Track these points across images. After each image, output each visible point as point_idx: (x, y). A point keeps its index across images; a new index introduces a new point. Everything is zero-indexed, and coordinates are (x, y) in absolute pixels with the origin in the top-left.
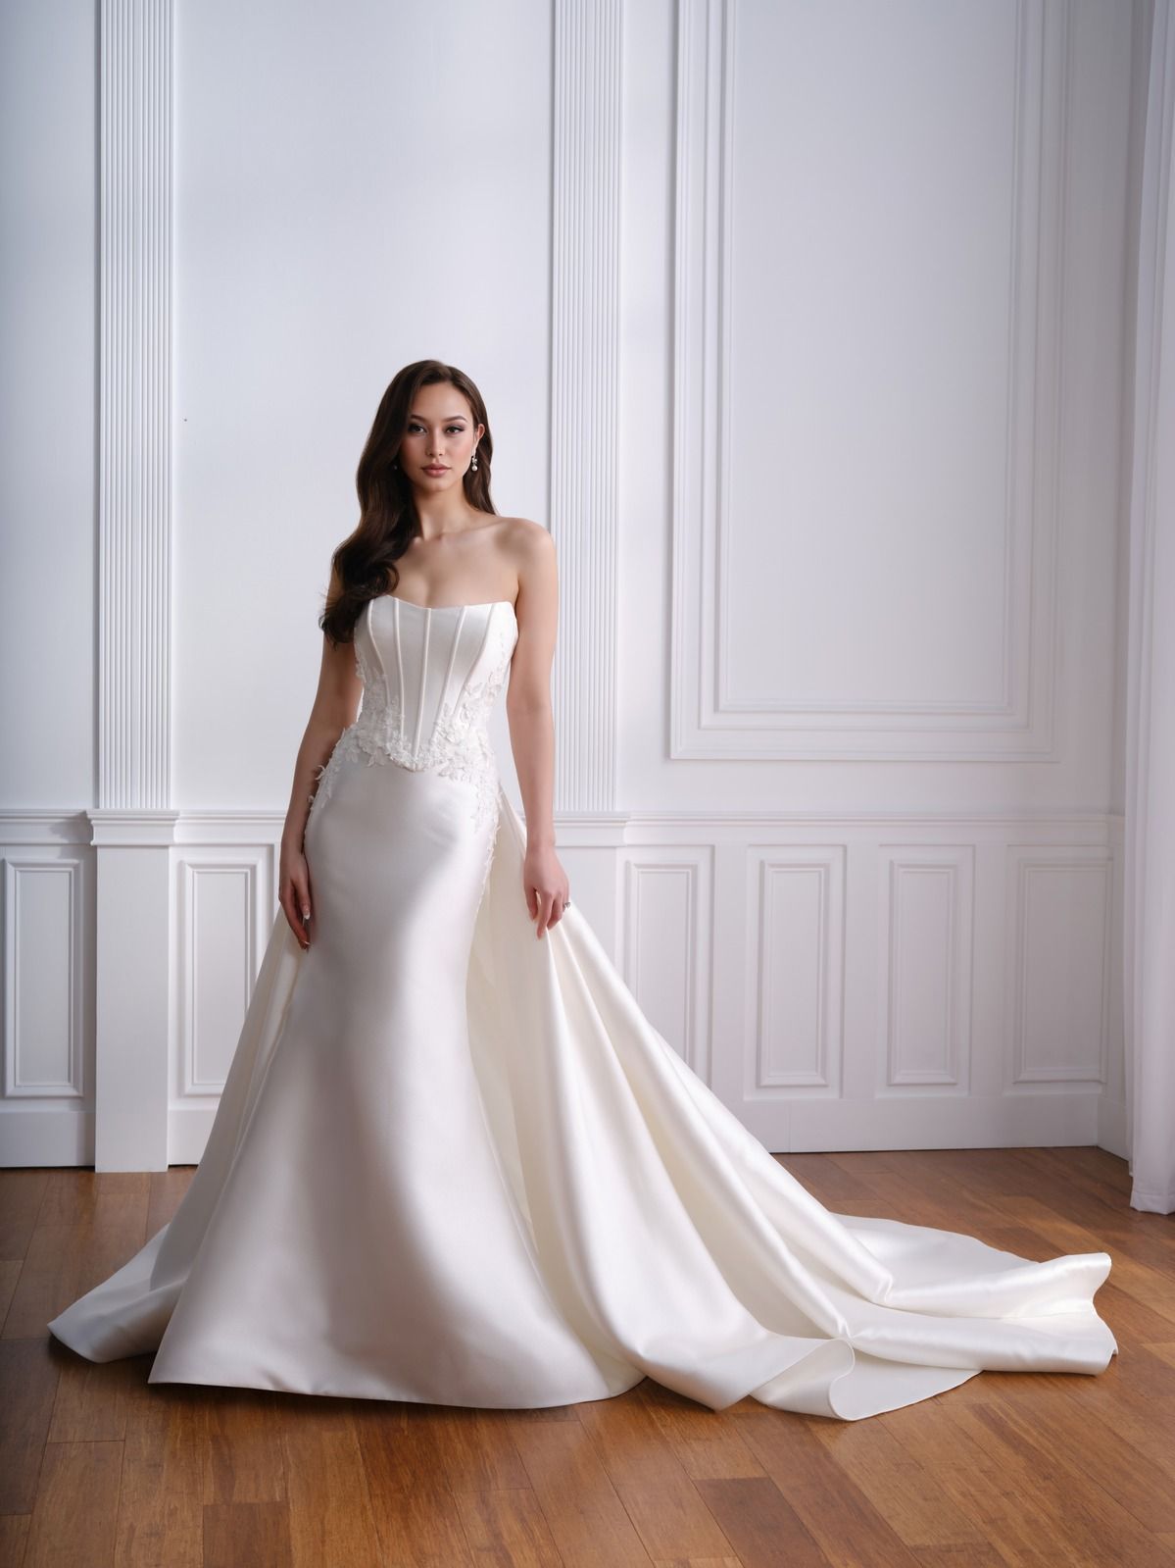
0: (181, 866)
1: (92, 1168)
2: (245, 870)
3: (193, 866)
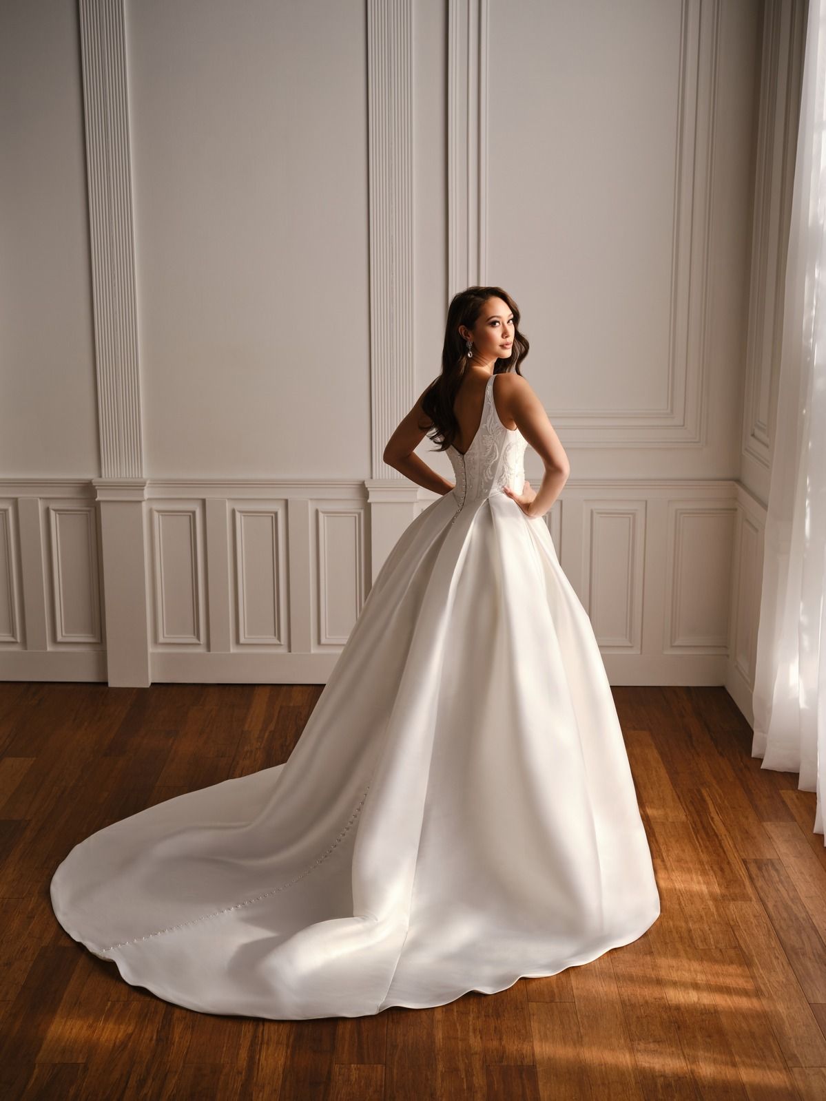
0: (151, 512)
1: (106, 684)
2: (189, 514)
3: (159, 511)
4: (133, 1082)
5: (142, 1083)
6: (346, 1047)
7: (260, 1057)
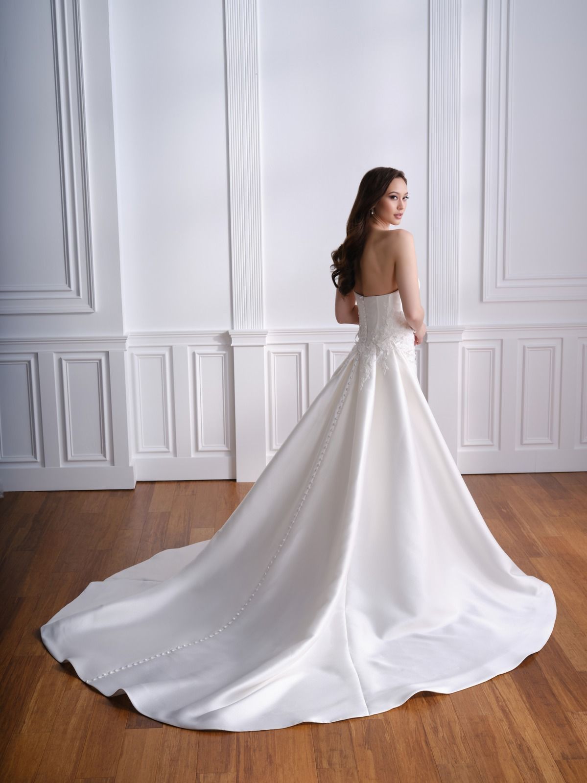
0: (269, 353)
1: (235, 480)
3: (274, 353)
4: (428, 729)
5: (435, 730)
6: (566, 699)
7: (508, 709)
